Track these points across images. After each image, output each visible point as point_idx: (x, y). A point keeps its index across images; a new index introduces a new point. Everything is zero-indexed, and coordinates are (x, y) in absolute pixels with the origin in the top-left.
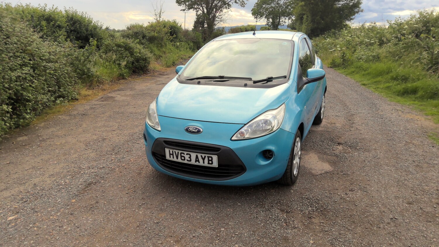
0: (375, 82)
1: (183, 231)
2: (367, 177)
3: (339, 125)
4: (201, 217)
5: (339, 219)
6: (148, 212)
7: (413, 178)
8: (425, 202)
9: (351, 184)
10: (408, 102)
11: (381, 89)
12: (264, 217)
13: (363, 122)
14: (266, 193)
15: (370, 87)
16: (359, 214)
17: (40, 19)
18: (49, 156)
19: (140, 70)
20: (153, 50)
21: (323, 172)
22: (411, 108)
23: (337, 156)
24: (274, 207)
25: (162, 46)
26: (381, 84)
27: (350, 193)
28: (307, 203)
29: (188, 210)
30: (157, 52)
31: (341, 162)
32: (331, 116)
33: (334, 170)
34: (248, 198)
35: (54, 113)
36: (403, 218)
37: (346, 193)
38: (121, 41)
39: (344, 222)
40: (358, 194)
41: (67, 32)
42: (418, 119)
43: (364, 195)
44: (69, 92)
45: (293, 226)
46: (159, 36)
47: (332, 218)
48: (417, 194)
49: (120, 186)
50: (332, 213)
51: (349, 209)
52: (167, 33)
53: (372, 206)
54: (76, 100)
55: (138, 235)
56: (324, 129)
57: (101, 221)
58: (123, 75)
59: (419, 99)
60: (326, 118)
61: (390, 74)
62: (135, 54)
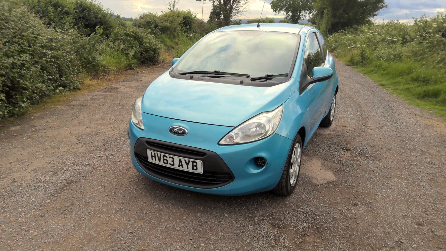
0: (394, 83)
1: (157, 244)
2: (374, 190)
3: (350, 129)
4: (181, 228)
5: (336, 239)
6: (124, 219)
7: (426, 193)
8: (437, 223)
9: (355, 197)
10: (427, 106)
11: (400, 91)
12: (252, 231)
13: (376, 127)
14: (258, 203)
15: (388, 88)
16: (359, 234)
17: (47, 5)
18: (37, 149)
19: (149, 60)
20: (165, 40)
21: (325, 182)
22: (431, 113)
23: (343, 164)
24: (265, 220)
25: (174, 37)
26: (400, 85)
27: (352, 208)
28: (303, 218)
29: (168, 219)
30: (169, 43)
31: (347, 172)
32: (343, 118)
33: (338, 180)
34: (237, 209)
35: (53, 102)
36: (410, 242)
37: (348, 208)
38: (130, 29)
39: (342, 243)
40: (362, 209)
41: (76, 19)
42: (438, 126)
43: (368, 212)
44: (71, 81)
45: (282, 244)
46: (172, 26)
47: (328, 237)
48: (429, 214)
49: (100, 187)
50: (329, 231)
51: (349, 228)
52: (180, 24)
53: (376, 226)
54: (78, 90)
55: (108, 246)
56: (332, 132)
57: (71, 226)
58: (131, 66)
59: (440, 104)
60: (337, 120)
61: (411, 75)
62: (144, 44)
